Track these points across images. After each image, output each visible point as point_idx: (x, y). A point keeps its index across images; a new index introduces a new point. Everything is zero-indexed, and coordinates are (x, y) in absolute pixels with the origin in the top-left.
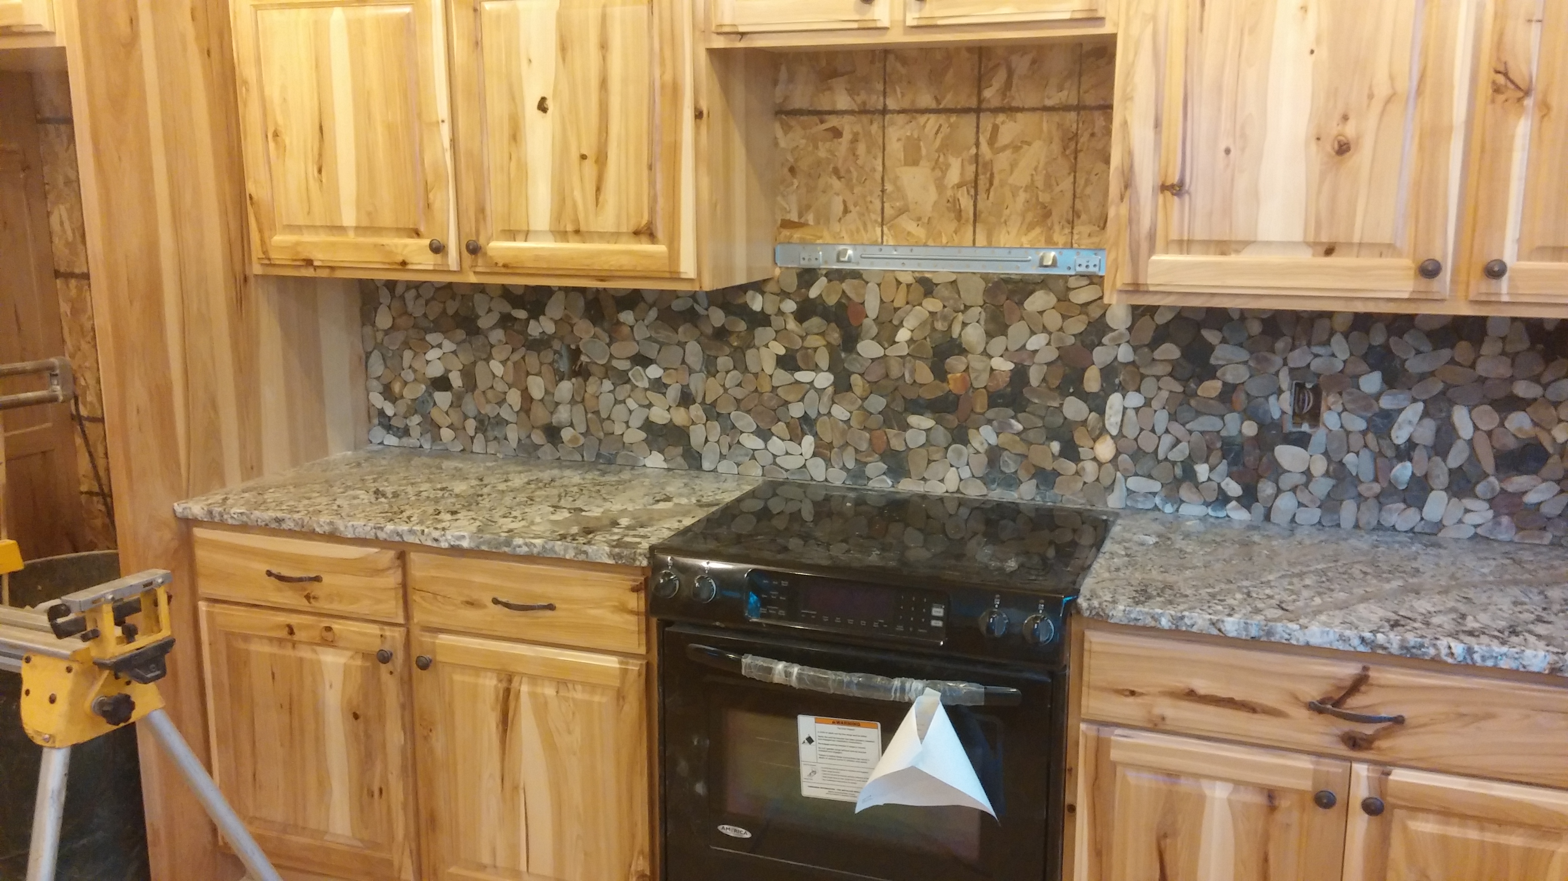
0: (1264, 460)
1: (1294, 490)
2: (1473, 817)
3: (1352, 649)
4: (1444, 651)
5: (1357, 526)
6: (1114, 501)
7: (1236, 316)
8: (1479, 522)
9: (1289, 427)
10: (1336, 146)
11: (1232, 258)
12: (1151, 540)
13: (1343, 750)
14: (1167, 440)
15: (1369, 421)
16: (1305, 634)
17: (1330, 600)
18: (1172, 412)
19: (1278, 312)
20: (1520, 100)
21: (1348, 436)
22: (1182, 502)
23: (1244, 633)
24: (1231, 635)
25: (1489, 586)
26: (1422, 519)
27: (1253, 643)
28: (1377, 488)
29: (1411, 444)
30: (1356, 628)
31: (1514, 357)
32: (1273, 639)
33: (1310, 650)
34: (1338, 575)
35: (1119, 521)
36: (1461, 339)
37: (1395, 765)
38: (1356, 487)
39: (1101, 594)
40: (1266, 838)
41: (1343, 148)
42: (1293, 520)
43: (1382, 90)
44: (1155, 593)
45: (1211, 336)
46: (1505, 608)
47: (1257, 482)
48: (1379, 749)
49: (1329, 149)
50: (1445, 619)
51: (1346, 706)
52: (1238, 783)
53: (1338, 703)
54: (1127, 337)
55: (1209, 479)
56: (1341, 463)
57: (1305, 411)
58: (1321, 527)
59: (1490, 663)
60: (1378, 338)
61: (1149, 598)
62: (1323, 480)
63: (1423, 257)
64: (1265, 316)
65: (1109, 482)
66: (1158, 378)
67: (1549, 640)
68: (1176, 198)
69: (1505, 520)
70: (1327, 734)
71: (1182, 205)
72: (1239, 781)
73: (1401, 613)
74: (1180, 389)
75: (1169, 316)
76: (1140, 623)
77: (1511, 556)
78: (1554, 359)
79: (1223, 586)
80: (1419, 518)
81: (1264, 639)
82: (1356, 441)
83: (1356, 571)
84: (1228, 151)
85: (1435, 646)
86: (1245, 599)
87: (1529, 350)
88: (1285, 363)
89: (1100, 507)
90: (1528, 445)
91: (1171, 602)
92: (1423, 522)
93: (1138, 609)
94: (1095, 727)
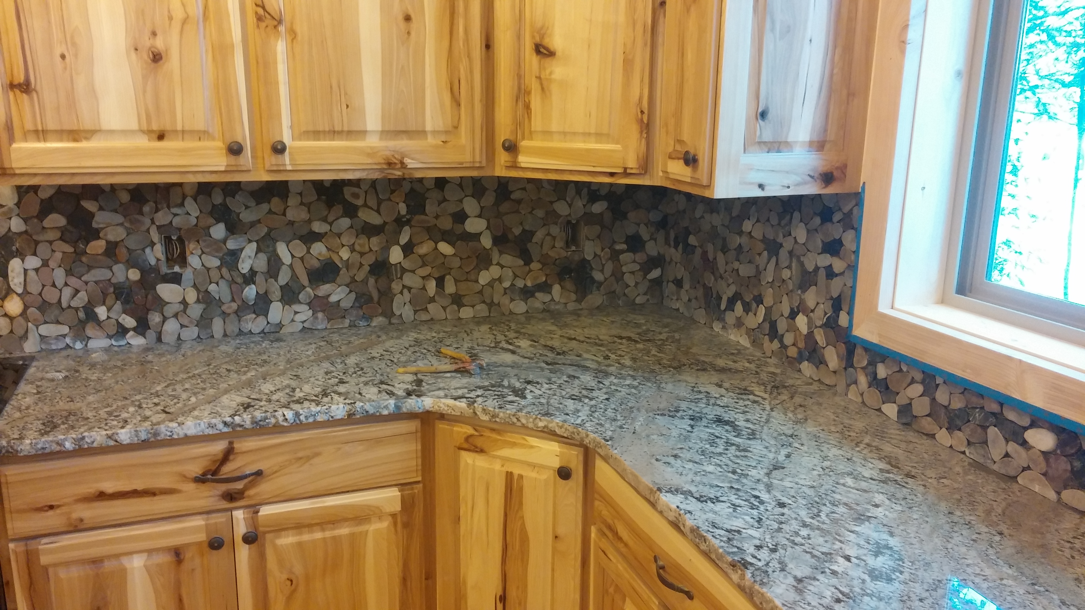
0: (150, 297)
1: (176, 316)
2: (317, 524)
3: (219, 432)
4: (281, 419)
5: (225, 335)
6: (30, 347)
7: (108, 189)
8: (305, 318)
9: (164, 270)
10: (151, 56)
11: (84, 144)
12: (60, 376)
13: (225, 505)
14: (67, 292)
15: (221, 259)
16: (182, 429)
17: (202, 397)
18: (68, 268)
19: (139, 185)
20: (275, 27)
21: (208, 271)
22: (89, 338)
23: (136, 439)
24: (125, 443)
25: (312, 364)
26: (268, 323)
27: (145, 445)
28: (234, 306)
29: (253, 272)
30: (220, 416)
31: (309, 206)
32: (159, 438)
33: (188, 440)
34: (209, 376)
35: (34, 364)
36: (274, 196)
37: (261, 504)
38: (220, 307)
39: (10, 433)
40: (178, 585)
41: (157, 58)
42: (179, 338)
43: (179, 14)
44: (59, 422)
45: (90, 205)
46: (320, 378)
47: (147, 314)
48: (249, 497)
49: (145, 57)
50: (281, 394)
51: (221, 473)
52: (150, 552)
53: (215, 473)
54: (16, 211)
55: (108, 317)
56: (206, 291)
57: (175, 256)
58: (200, 340)
59: (311, 420)
60: (218, 199)
61: (55, 427)
62: (196, 306)
63: (229, 141)
64: (130, 188)
65: (22, 332)
66: (51, 243)
67: (346, 395)
68: (24, 95)
69: (320, 315)
70: (211, 496)
71: (32, 100)
72: (151, 549)
73: (252, 397)
74: (72, 250)
75: (51, 192)
76: (47, 451)
77: (325, 339)
78: (334, 205)
79: (120, 404)
80: (266, 323)
81: (152, 439)
82: (215, 274)
83: (223, 371)
84: (63, 57)
85: (274, 416)
86: (137, 411)
87: (317, 200)
88: (153, 222)
89: (17, 354)
90: (326, 264)
91: (73, 427)
92: (269, 325)
93: (43, 440)
94: (22, 543)
